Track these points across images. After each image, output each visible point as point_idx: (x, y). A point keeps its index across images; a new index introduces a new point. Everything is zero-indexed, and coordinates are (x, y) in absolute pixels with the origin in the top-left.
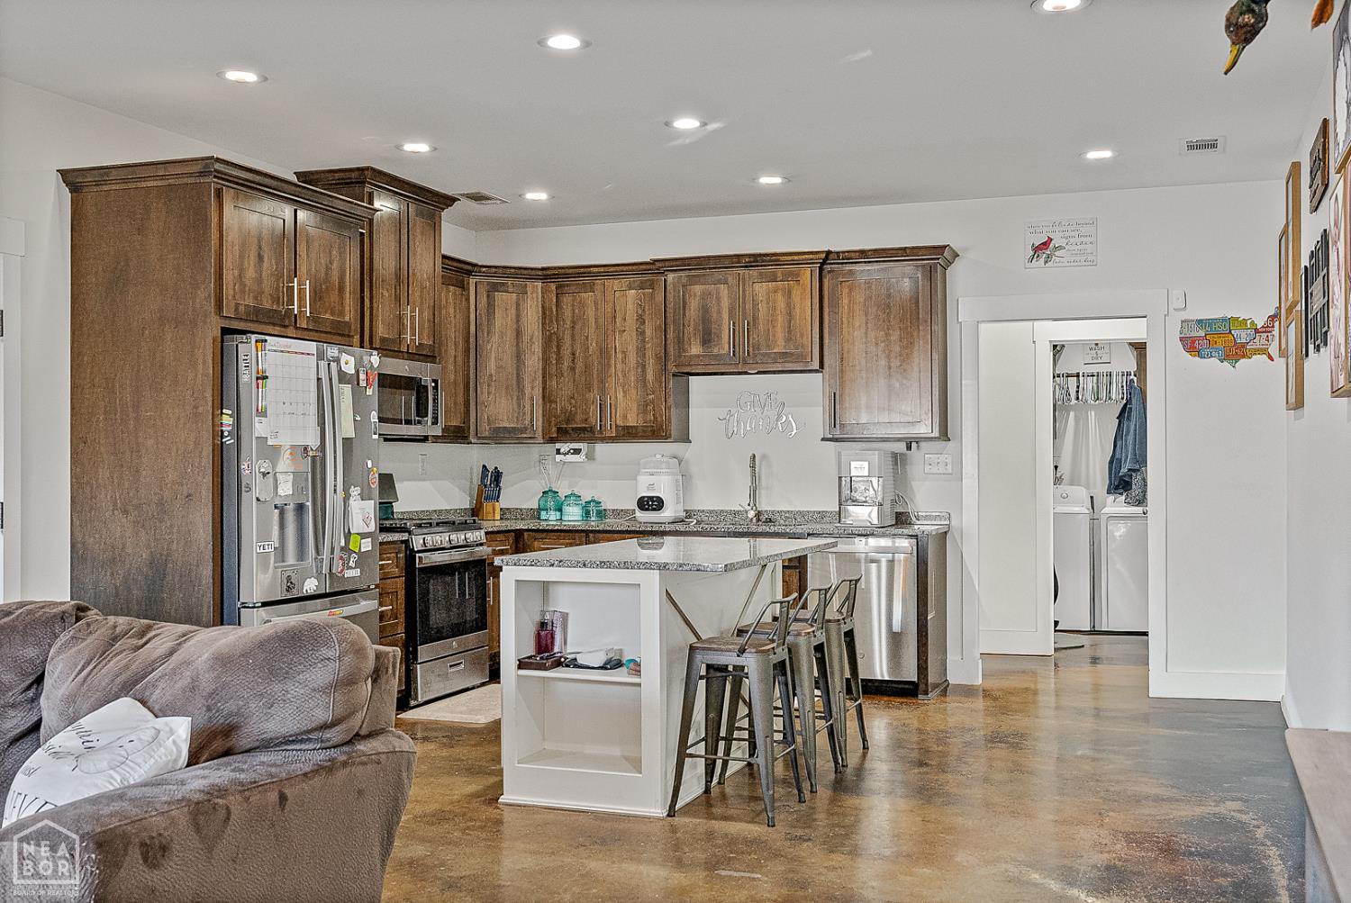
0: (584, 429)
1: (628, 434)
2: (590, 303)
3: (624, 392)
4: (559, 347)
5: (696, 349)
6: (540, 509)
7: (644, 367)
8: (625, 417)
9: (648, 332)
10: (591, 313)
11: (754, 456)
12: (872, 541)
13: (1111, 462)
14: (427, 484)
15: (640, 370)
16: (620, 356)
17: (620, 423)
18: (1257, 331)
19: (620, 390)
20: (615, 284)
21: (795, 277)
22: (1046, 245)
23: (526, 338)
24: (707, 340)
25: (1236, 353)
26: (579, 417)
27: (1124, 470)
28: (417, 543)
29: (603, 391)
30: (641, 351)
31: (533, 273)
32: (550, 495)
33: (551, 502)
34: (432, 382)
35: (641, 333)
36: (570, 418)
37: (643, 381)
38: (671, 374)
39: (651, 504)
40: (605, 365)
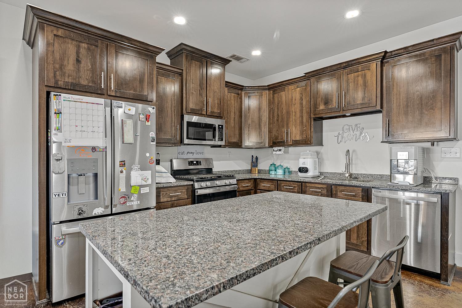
0: (281, 142)
1: (296, 143)
2: (283, 95)
3: (295, 127)
4: (273, 113)
5: (322, 107)
6: (269, 170)
7: (302, 117)
8: (295, 137)
9: (304, 103)
10: (284, 99)
11: (348, 151)
14: (232, 161)
15: (301, 118)
16: (294, 114)
17: (294, 139)
20: (291, 87)
23: (262, 111)
24: (326, 103)
26: (279, 138)
28: (197, 185)
29: (288, 128)
30: (301, 111)
31: (265, 87)
32: (273, 165)
33: (273, 168)
34: (219, 126)
35: (301, 104)
36: (277, 138)
37: (302, 122)
38: (313, 119)
39: (303, 170)
40: (288, 118)
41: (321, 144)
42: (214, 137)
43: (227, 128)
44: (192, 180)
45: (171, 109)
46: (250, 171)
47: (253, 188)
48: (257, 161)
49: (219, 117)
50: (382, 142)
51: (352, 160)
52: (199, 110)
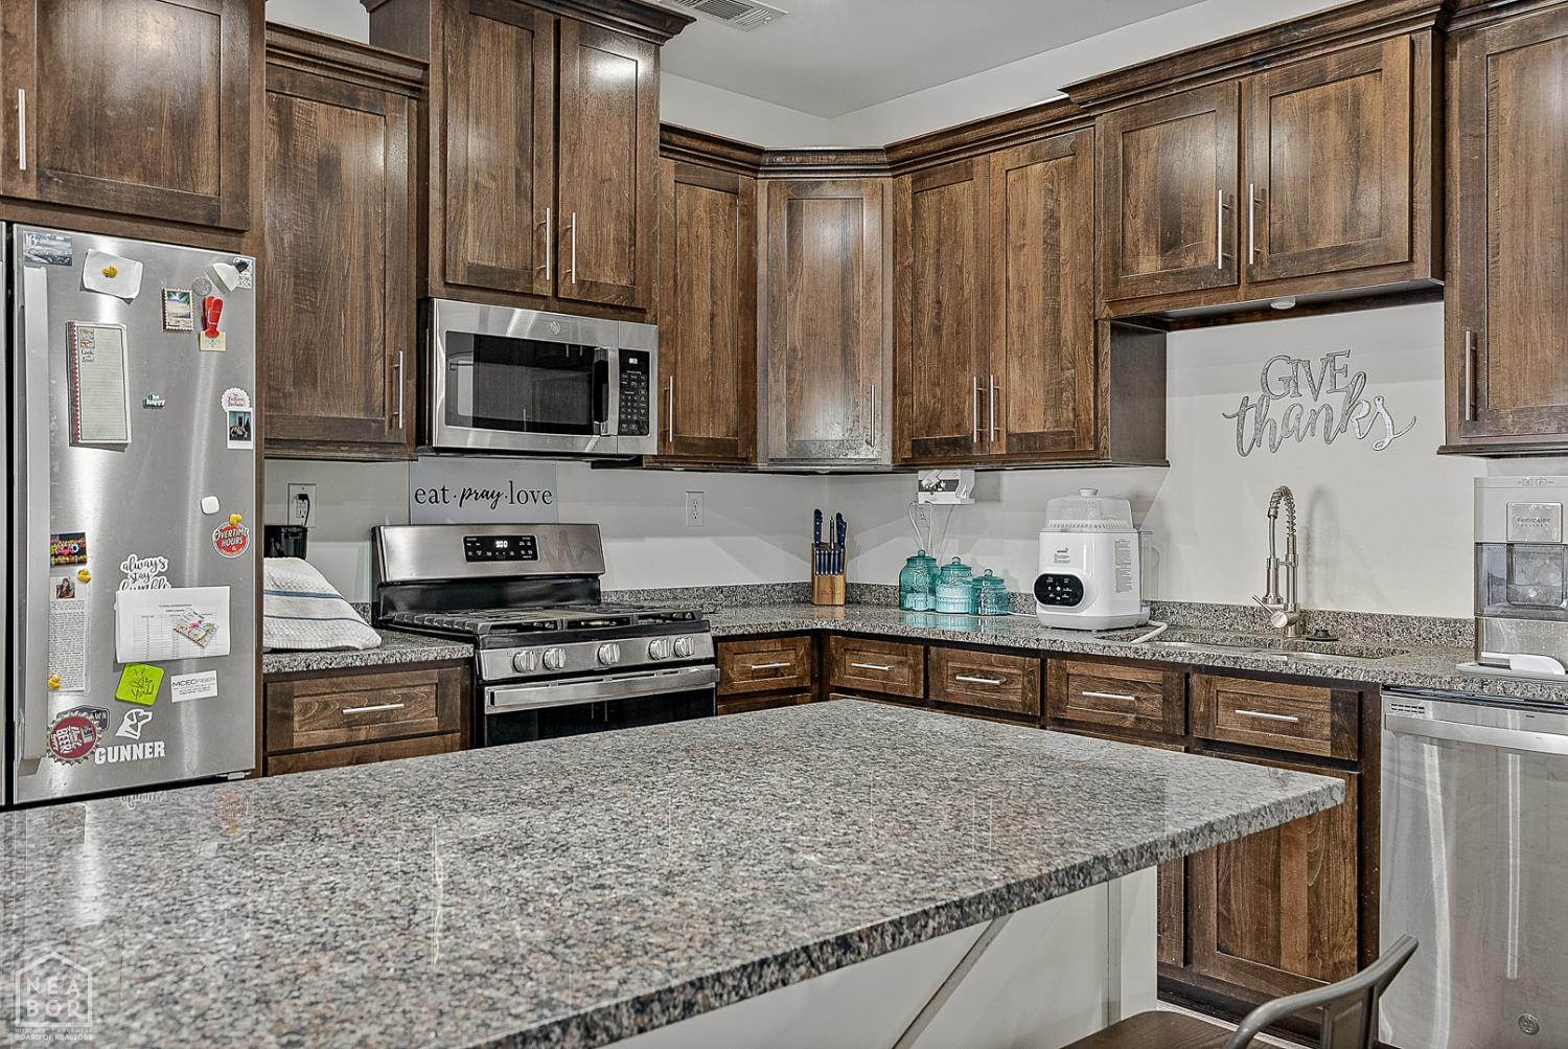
0: (954, 443)
1: (1029, 452)
2: (966, 202)
3: (1023, 367)
4: (915, 291)
5: (1148, 264)
6: (904, 590)
7: (1055, 313)
8: (1023, 417)
9: (1065, 243)
10: (967, 219)
11: (1285, 493)
15: (1048, 321)
17: (1015, 428)
19: (1015, 366)
20: (1003, 158)
21: (1370, 64)
23: (860, 281)
24: (1171, 241)
26: (947, 419)
28: (495, 663)
29: (986, 367)
30: (1052, 284)
31: (872, 158)
32: (920, 564)
33: (919, 578)
34: (624, 354)
35: (1052, 246)
36: (933, 423)
37: (1055, 342)
38: (1108, 324)
39: (1060, 590)
40: (988, 319)
41: (1154, 453)
42: (598, 411)
43: (670, 368)
44: (471, 638)
45: (366, 266)
46: (804, 595)
47: (807, 683)
48: (841, 540)
49: (628, 310)
50: (1443, 451)
51: (1309, 540)
52: (512, 275)
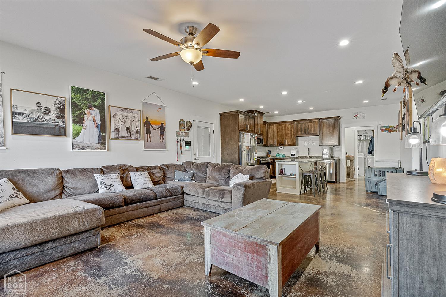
0: (283, 145)
1: (289, 145)
2: (284, 127)
3: (289, 139)
4: (279, 133)
5: (300, 133)
6: (276, 156)
8: (289, 143)
11: (309, 148)
12: (327, 160)
13: (368, 149)
14: (261, 152)
15: (291, 136)
16: (288, 134)
17: (288, 143)
18: (394, 128)
20: (287, 124)
21: (315, 122)
22: (356, 115)
23: (274, 132)
24: (301, 132)
25: (390, 131)
26: (282, 143)
27: (371, 150)
28: (261, 160)
29: (286, 139)
30: (291, 133)
31: (275, 123)
33: (278, 155)
34: (262, 138)
35: (291, 131)
36: (280, 143)
38: (296, 136)
39: (293, 155)
40: (286, 135)
41: (298, 145)
42: (261, 142)
48: (270, 152)
49: (262, 135)
50: (319, 145)
